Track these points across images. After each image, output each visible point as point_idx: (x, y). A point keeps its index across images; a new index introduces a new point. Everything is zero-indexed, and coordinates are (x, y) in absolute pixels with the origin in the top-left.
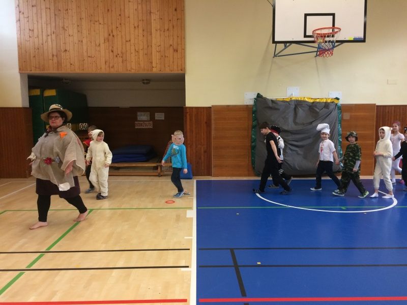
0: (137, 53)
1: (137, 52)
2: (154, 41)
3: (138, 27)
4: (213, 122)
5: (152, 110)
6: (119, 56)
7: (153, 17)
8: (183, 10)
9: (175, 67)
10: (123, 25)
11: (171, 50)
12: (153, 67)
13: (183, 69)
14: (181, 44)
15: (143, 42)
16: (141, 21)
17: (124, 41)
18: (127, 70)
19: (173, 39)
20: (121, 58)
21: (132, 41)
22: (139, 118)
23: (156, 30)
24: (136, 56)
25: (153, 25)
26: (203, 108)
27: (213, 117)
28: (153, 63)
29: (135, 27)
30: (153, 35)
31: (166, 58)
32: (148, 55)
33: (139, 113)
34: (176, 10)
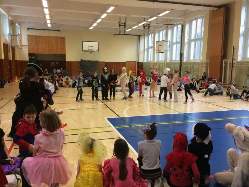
4: (72, 65)
5: (55, 62)
10: (52, 44)
13: (65, 53)
15: (56, 47)
16: (56, 43)
17: (52, 47)
19: (63, 47)
20: (51, 51)
22: (52, 63)
23: (59, 45)
24: (55, 50)
26: (70, 62)
28: (59, 52)
33: (52, 62)
34: (63, 41)
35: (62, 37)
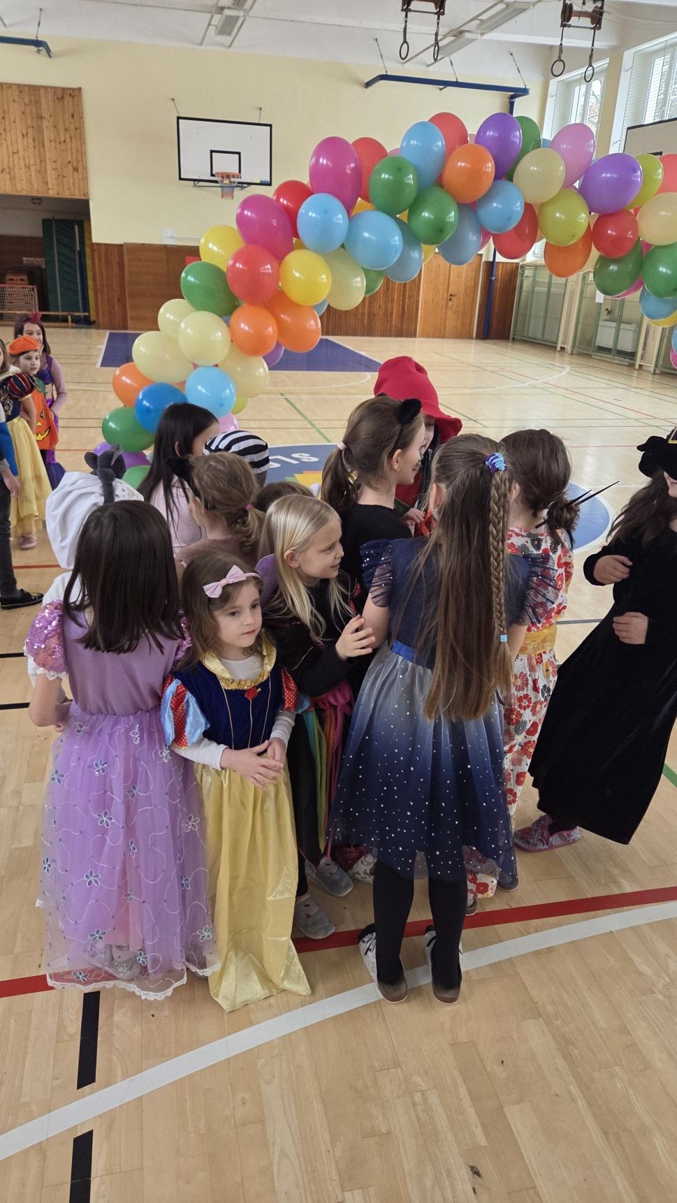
0: (27, 169)
1: (28, 167)
2: (48, 156)
3: (27, 135)
4: (126, 263)
6: (4, 172)
7: (45, 123)
8: (81, 117)
9: (77, 191)
10: (7, 130)
11: (70, 167)
12: (49, 189)
13: (86, 194)
14: (82, 161)
15: (34, 155)
16: (31, 129)
17: (11, 152)
18: (17, 191)
19: (72, 154)
20: (8, 175)
21: (21, 153)
23: (50, 141)
24: (26, 172)
25: (46, 134)
26: (114, 245)
27: (126, 257)
28: (49, 183)
29: (23, 135)
30: (46, 148)
31: (65, 179)
32: (42, 172)
34: (73, 116)
35: (64, 89)
